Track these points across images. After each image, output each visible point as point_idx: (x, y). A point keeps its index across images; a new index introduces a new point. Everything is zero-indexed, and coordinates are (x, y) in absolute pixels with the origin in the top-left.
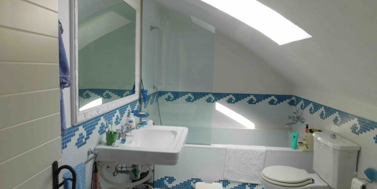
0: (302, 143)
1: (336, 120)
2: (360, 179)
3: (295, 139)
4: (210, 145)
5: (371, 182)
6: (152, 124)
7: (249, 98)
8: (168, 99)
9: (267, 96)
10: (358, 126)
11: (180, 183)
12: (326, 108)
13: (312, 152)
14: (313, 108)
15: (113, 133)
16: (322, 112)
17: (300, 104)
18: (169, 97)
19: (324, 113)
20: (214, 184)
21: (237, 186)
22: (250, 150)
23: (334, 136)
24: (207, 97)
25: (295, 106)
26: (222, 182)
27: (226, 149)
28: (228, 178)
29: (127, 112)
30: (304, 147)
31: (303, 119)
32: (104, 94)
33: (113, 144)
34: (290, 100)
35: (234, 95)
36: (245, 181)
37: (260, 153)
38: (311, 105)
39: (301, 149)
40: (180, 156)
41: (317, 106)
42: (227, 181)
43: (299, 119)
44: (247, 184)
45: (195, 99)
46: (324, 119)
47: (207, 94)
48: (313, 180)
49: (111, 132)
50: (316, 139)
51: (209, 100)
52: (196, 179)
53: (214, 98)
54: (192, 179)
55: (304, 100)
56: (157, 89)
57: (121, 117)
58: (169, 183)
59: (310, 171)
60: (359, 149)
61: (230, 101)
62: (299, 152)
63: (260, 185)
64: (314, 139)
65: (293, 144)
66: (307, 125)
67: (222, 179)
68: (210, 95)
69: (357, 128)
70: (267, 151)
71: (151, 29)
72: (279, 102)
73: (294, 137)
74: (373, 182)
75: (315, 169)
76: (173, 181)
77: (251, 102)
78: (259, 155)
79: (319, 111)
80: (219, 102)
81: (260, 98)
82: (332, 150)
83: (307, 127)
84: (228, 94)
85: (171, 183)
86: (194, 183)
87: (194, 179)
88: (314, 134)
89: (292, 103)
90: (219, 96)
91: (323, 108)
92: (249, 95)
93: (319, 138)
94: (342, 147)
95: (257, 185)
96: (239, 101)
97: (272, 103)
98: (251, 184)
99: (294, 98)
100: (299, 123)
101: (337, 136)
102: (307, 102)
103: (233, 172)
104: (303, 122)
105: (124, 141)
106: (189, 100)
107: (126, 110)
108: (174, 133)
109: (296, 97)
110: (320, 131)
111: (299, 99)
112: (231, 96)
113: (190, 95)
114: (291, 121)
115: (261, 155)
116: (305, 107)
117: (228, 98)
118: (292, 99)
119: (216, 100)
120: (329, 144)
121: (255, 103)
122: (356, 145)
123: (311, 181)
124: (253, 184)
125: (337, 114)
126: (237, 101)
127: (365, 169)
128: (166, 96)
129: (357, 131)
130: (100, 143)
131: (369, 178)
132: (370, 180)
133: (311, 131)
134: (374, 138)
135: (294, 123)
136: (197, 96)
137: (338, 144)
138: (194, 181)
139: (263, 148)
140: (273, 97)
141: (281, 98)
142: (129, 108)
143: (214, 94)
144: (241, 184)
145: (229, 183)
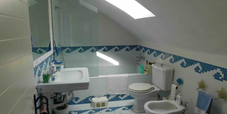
0: (145, 70)
1: (162, 57)
2: (175, 84)
3: (142, 69)
4: (98, 76)
5: (179, 85)
6: (63, 67)
7: (115, 48)
8: (68, 52)
9: (124, 47)
10: (173, 59)
11: (83, 100)
12: (156, 51)
13: (152, 74)
14: (149, 52)
15: (46, 75)
16: (155, 53)
17: (142, 50)
18: (68, 50)
19: (156, 54)
20: (102, 97)
21: (114, 97)
22: (120, 77)
23: (162, 65)
24: (91, 49)
25: (139, 51)
26: (106, 96)
27: (107, 78)
28: (109, 93)
29: (49, 62)
30: (147, 72)
31: (144, 57)
32: (37, 51)
33: (48, 82)
34: (136, 48)
35: (107, 47)
36: (118, 94)
37: (125, 78)
38: (148, 50)
39: (146, 73)
40: (90, 84)
41: (152, 51)
42: (109, 95)
43: (142, 58)
44: (120, 95)
45: (84, 51)
46: (156, 57)
47: (91, 47)
48: (154, 88)
49: (45, 75)
50: (154, 67)
51: (92, 51)
52: (91, 96)
53: (95, 49)
54: (89, 97)
55: (145, 48)
56: (61, 46)
57: (47, 65)
58: (76, 101)
59: (152, 84)
60: (174, 70)
61: (104, 51)
62: (144, 75)
63: (126, 94)
64: (153, 67)
65: (142, 71)
66: (147, 61)
67: (106, 94)
68: (93, 48)
69: (173, 60)
70: (129, 76)
71: (56, 9)
72: (131, 49)
73: (142, 67)
74: (180, 85)
75: (153, 82)
76: (78, 100)
77: (116, 50)
78: (125, 79)
79: (153, 53)
80: (98, 52)
81: (121, 47)
82: (162, 72)
83: (147, 62)
84: (103, 47)
85: (77, 101)
86: (90, 99)
87: (90, 97)
88: (152, 65)
89: (137, 50)
90: (98, 48)
91: (155, 51)
92: (115, 46)
93: (155, 67)
94: (166, 70)
95: (125, 95)
96: (110, 50)
97: (127, 50)
98: (122, 95)
99: (138, 47)
100: (142, 60)
101: (164, 65)
102: (146, 49)
103: (112, 90)
104: (144, 59)
105: (53, 79)
106: (80, 51)
107: (48, 60)
108: (80, 71)
109: (140, 46)
110: (154, 63)
111: (141, 47)
112: (105, 48)
113: (81, 48)
114: (138, 59)
115: (126, 78)
116: (145, 51)
117: (103, 49)
118: (137, 47)
119: (96, 51)
120: (161, 69)
121: (118, 51)
122: (172, 69)
123: (153, 89)
124: (123, 95)
125: (162, 54)
126: (108, 50)
127: (177, 79)
128: (66, 50)
129: (173, 62)
130: (39, 82)
131: (179, 83)
132: (179, 84)
133: (150, 64)
134: (181, 64)
135: (140, 60)
136: (85, 48)
137: (165, 69)
138: (90, 98)
139: (127, 75)
140: (128, 47)
141: (132, 47)
142: (49, 59)
143: (95, 47)
144: (116, 96)
145: (110, 96)
